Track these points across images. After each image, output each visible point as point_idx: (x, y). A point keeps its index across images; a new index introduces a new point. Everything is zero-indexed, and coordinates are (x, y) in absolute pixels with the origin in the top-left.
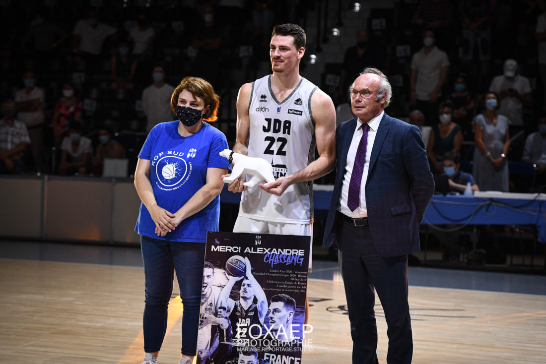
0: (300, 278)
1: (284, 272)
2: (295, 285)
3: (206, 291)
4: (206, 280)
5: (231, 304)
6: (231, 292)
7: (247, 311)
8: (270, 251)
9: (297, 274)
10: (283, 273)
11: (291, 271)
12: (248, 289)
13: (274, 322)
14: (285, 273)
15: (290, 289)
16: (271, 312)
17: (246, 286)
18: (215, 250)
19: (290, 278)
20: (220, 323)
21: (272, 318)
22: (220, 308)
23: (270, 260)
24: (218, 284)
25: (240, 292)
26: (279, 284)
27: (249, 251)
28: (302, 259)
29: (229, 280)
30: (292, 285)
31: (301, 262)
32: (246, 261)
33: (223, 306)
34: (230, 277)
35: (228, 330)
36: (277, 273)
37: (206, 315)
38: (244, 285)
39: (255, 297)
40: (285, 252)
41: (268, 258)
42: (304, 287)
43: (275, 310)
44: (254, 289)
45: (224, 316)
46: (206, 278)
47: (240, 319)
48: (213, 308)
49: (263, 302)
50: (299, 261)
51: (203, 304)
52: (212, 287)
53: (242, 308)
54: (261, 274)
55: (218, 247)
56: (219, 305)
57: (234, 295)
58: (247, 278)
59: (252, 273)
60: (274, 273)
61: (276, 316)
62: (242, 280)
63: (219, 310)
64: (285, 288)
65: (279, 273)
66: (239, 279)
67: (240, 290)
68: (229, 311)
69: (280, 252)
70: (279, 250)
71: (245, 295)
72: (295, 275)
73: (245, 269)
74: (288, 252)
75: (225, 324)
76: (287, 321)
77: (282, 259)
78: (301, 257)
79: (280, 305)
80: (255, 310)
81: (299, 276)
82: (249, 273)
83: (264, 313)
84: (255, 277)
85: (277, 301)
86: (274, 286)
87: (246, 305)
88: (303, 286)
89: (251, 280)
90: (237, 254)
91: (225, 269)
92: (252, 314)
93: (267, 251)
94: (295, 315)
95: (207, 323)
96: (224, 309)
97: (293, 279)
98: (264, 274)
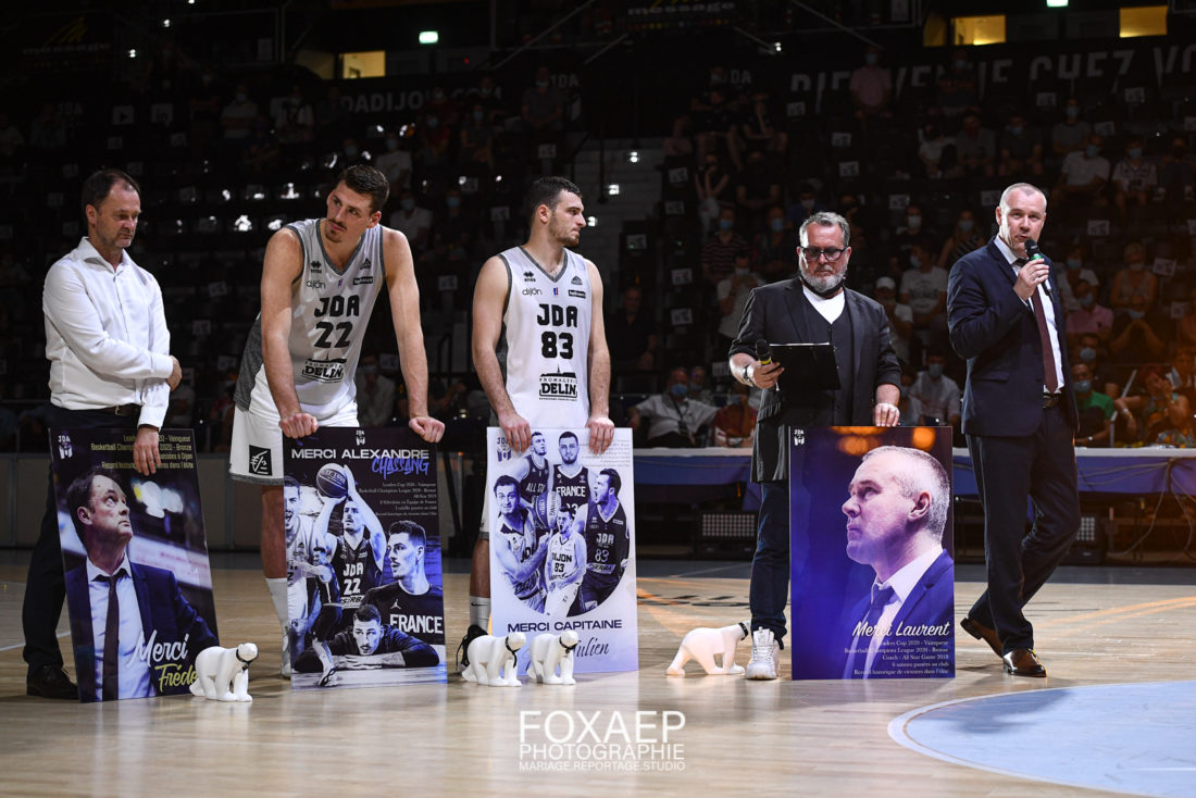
0: (426, 494)
1: (403, 485)
2: (421, 505)
3: (292, 523)
4: (290, 506)
5: (330, 541)
6: (330, 523)
7: (357, 551)
8: (380, 454)
9: (422, 488)
10: (401, 488)
11: (413, 484)
12: (354, 516)
13: (397, 565)
14: (406, 488)
15: (414, 511)
16: (392, 552)
17: (350, 512)
18: (298, 456)
19: (412, 494)
20: (319, 574)
21: (394, 559)
22: (316, 550)
23: (381, 468)
24: (309, 512)
25: (343, 521)
26: (399, 506)
27: (349, 455)
28: (427, 464)
29: (323, 503)
30: (417, 506)
31: (426, 469)
32: (346, 471)
33: (320, 545)
34: (325, 499)
35: (332, 584)
36: (393, 488)
37: (296, 563)
38: (347, 510)
39: (366, 529)
40: (401, 455)
41: (377, 466)
42: (435, 508)
43: (398, 547)
44: (364, 516)
45: (324, 562)
46: (288, 502)
47: (348, 565)
48: (305, 551)
49: (378, 535)
50: (424, 467)
51: (289, 545)
52: (300, 516)
53: (349, 547)
54: (370, 491)
55: (302, 451)
56: (314, 546)
57: (335, 527)
58: (350, 499)
59: (358, 491)
60: (389, 488)
61: (400, 556)
62: (344, 502)
63: (315, 553)
64: (407, 511)
65: (396, 488)
66: (339, 500)
67: (342, 518)
68: (329, 553)
69: (395, 456)
70: (393, 451)
71: (351, 526)
72: (419, 490)
73: (346, 485)
74: (406, 454)
75: (326, 575)
76: (417, 562)
77: (398, 465)
78: (425, 461)
79: (402, 538)
80: (369, 548)
81: (426, 490)
82: (352, 490)
83: (382, 553)
84: (362, 495)
85: (398, 532)
86: (391, 508)
87: (354, 542)
88: (433, 505)
89: (357, 501)
90: (332, 461)
91: (315, 486)
92: (364, 555)
93: (375, 454)
94: (427, 551)
95: (299, 576)
96: (322, 550)
97: (417, 496)
98: (375, 491)
